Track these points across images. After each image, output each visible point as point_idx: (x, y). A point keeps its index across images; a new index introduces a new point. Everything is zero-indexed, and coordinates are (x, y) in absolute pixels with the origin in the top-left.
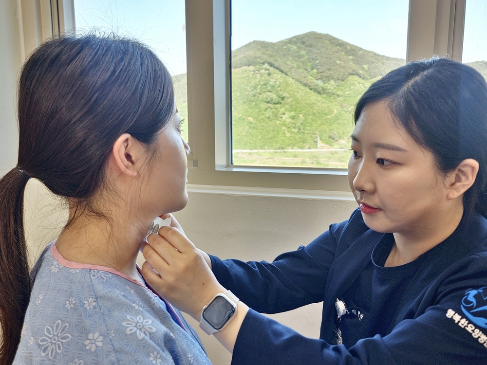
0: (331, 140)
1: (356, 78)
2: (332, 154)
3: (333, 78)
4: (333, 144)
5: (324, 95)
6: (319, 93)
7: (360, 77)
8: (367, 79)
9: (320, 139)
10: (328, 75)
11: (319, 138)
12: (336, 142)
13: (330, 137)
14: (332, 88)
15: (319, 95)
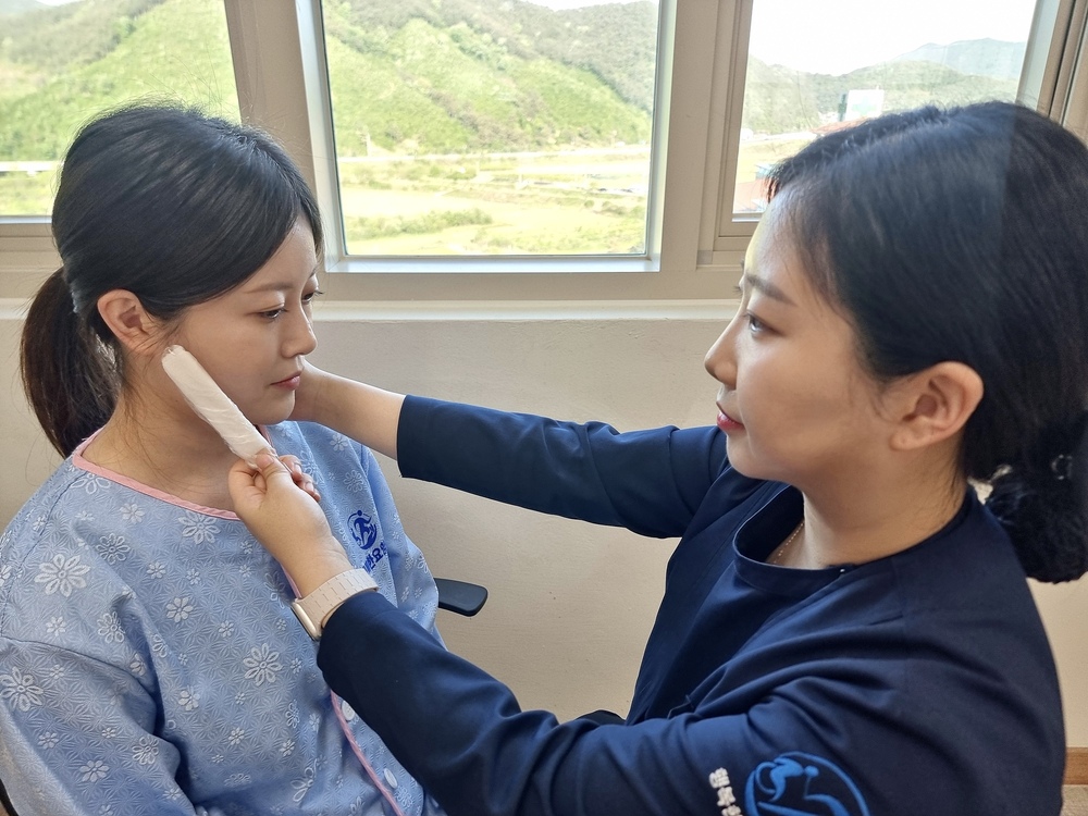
0: (390, 140)
1: (420, 23)
2: (395, 165)
3: (381, 22)
4: (394, 147)
5: (370, 55)
6: (359, 50)
7: (429, 22)
8: (441, 27)
9: (372, 138)
10: (371, 15)
11: (368, 137)
12: (400, 145)
13: (388, 135)
14: (383, 41)
15: (359, 55)
